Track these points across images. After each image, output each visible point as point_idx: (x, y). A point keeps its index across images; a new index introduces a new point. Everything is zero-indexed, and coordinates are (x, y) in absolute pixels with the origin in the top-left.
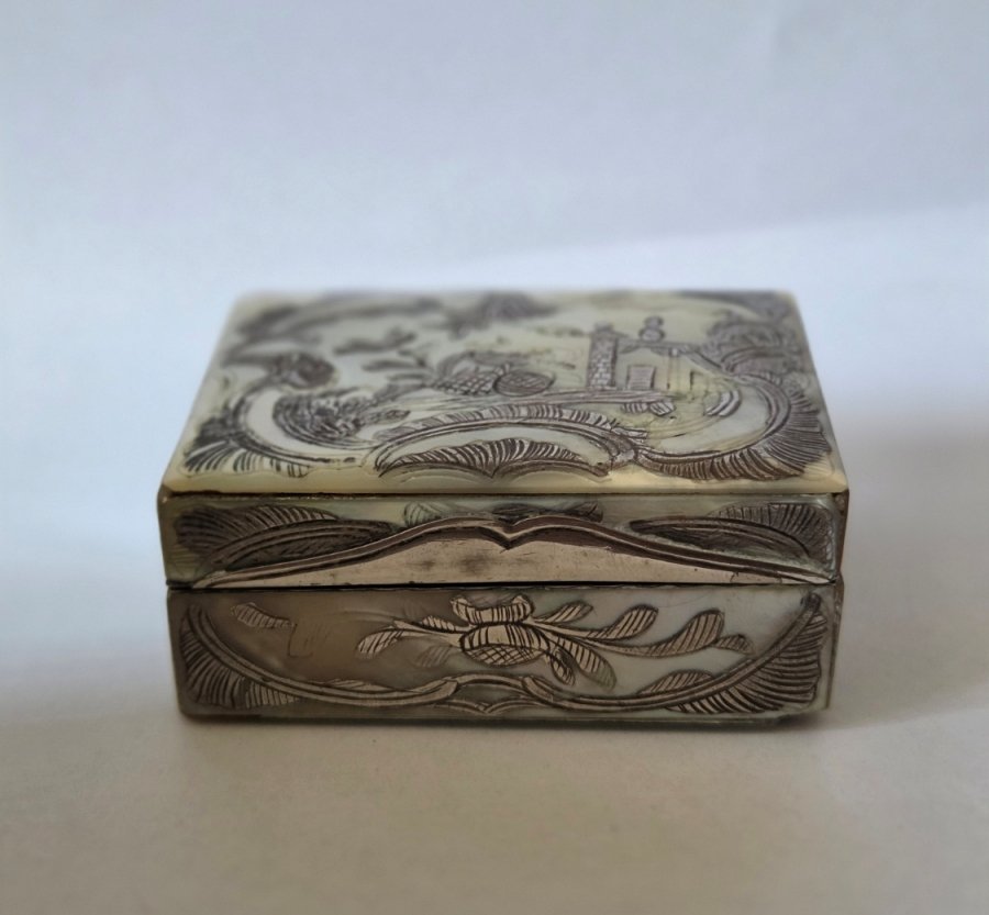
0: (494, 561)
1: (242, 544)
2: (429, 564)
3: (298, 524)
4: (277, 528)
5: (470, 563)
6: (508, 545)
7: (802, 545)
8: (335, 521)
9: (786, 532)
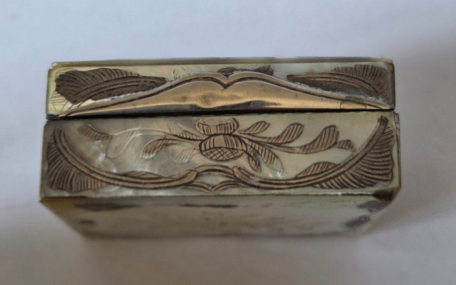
0: (219, 96)
1: (89, 91)
2: (184, 98)
3: (119, 79)
4: (107, 81)
5: (206, 98)
6: (225, 87)
7: (374, 89)
8: (138, 77)
9: (365, 81)
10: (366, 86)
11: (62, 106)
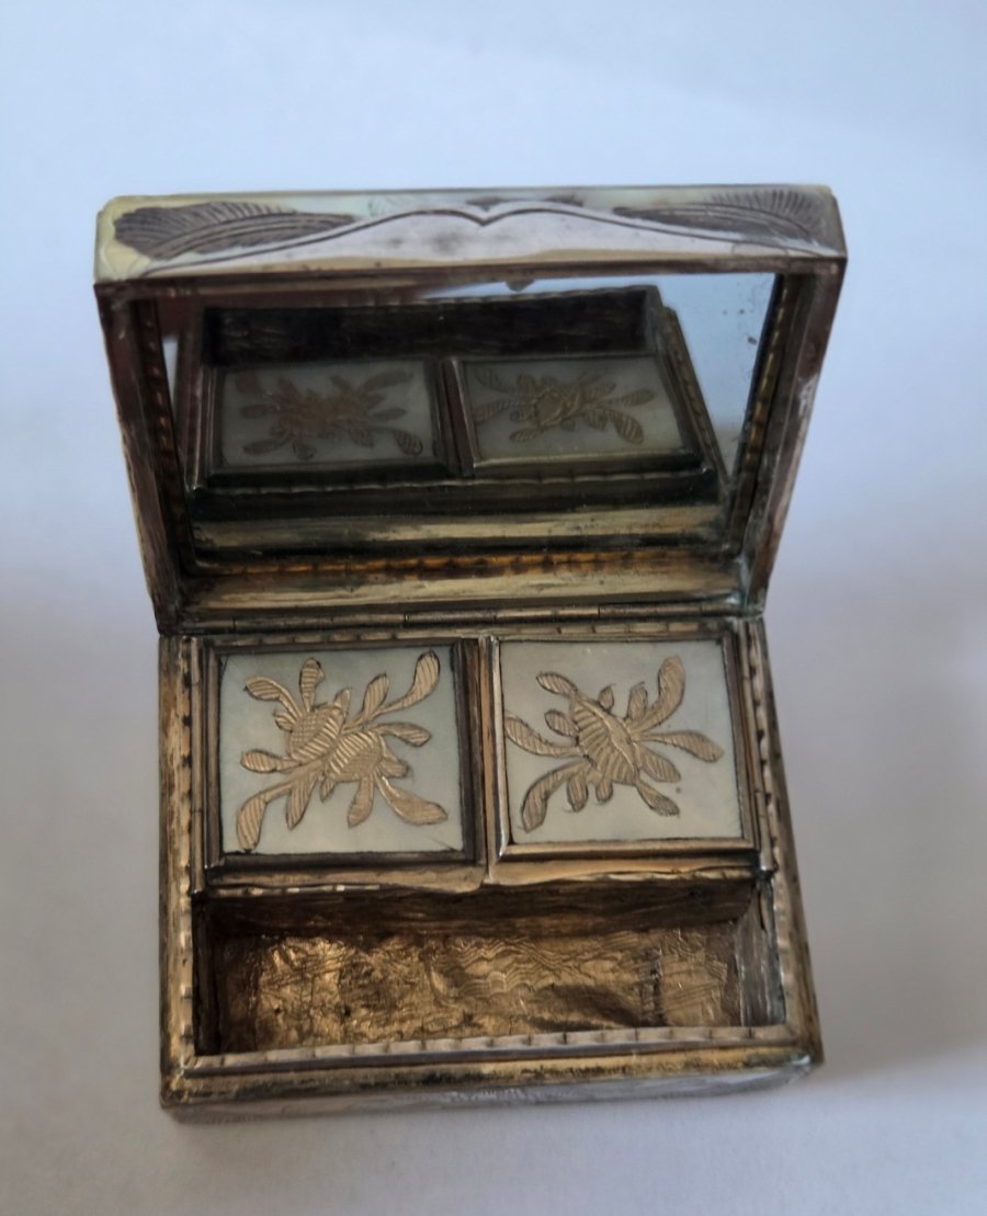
0: (470, 239)
1: (188, 238)
2: (397, 242)
3: (252, 218)
4: (228, 222)
5: (443, 242)
6: (483, 223)
7: (800, 227)
8: (293, 214)
9: (780, 213)
10: (781, 222)
11: (129, 263)
